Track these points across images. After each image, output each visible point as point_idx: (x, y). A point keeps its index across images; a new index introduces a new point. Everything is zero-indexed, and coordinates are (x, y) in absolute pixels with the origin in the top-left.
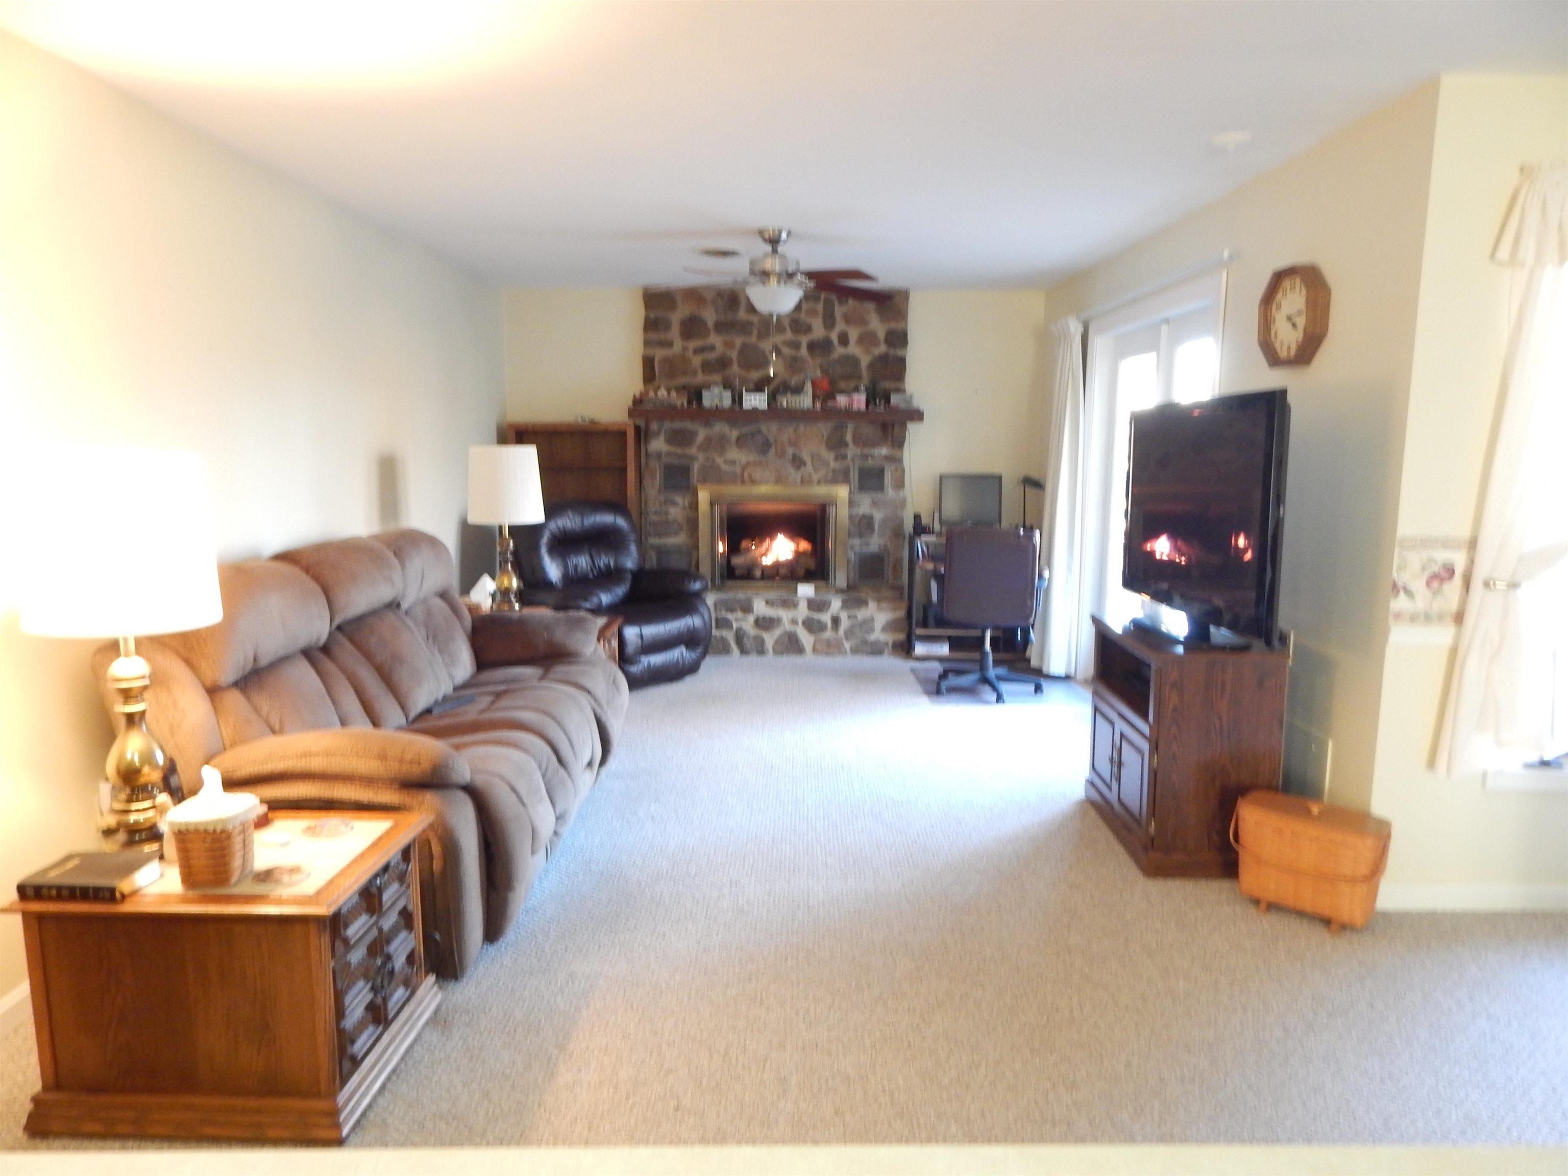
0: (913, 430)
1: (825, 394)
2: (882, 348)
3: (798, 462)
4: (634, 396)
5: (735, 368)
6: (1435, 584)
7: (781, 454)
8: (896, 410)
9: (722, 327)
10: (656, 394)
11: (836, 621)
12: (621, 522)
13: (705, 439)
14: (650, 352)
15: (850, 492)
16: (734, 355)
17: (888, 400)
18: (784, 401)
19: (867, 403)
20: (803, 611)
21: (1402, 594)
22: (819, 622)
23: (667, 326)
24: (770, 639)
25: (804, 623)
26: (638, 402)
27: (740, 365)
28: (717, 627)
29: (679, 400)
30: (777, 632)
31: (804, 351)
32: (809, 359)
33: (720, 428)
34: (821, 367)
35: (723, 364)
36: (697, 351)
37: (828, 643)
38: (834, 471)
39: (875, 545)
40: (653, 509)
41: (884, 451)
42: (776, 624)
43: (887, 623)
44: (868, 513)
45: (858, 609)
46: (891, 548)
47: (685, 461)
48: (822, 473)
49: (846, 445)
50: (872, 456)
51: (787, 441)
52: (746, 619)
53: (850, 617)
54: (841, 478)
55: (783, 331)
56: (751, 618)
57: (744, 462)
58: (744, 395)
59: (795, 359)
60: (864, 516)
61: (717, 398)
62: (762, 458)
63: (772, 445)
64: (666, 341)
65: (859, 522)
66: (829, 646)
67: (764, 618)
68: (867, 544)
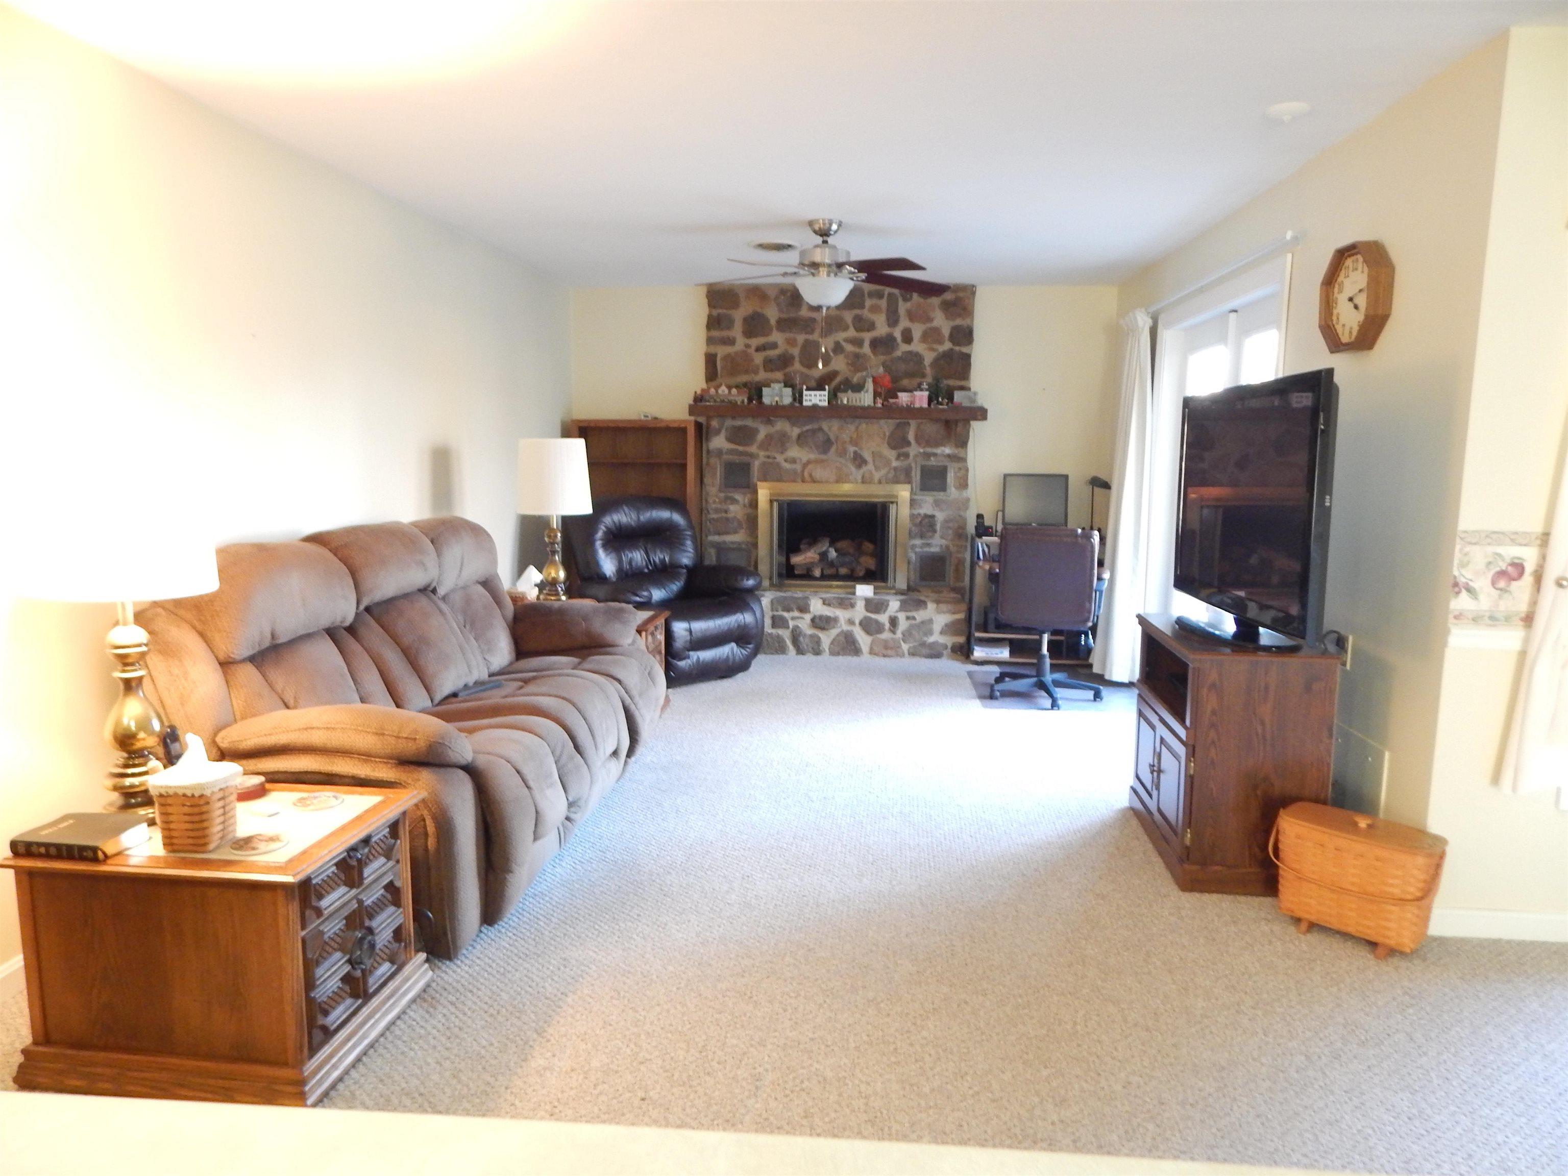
0: (976, 427)
1: (887, 392)
2: (947, 346)
3: (859, 461)
4: (696, 392)
5: (797, 366)
6: (1502, 584)
7: (843, 453)
8: (959, 408)
9: (785, 324)
10: (717, 392)
11: (893, 621)
12: (677, 518)
13: (766, 436)
14: (713, 350)
15: (912, 493)
16: (796, 351)
17: (951, 398)
18: (845, 399)
19: (930, 401)
20: (860, 612)
21: (1464, 594)
22: (877, 622)
23: (730, 324)
24: (826, 639)
25: (861, 624)
26: (699, 399)
27: (801, 362)
28: (774, 625)
29: (740, 398)
30: (834, 632)
31: (866, 349)
32: (872, 357)
33: (781, 425)
34: (883, 364)
35: (785, 361)
36: (758, 349)
37: (886, 645)
38: (895, 469)
39: (937, 546)
40: (714, 506)
41: (947, 450)
42: (832, 623)
43: (946, 625)
44: (929, 513)
45: (917, 610)
46: (953, 549)
47: (745, 459)
48: (883, 472)
49: (909, 444)
50: (935, 455)
51: (848, 439)
52: (803, 618)
53: (908, 618)
54: (902, 477)
55: (846, 328)
56: (808, 617)
57: (805, 460)
58: (805, 392)
59: (857, 356)
60: (926, 516)
61: (777, 395)
62: (823, 457)
63: (833, 443)
64: (729, 338)
65: (921, 522)
66: (886, 648)
67: (821, 617)
68: (928, 545)
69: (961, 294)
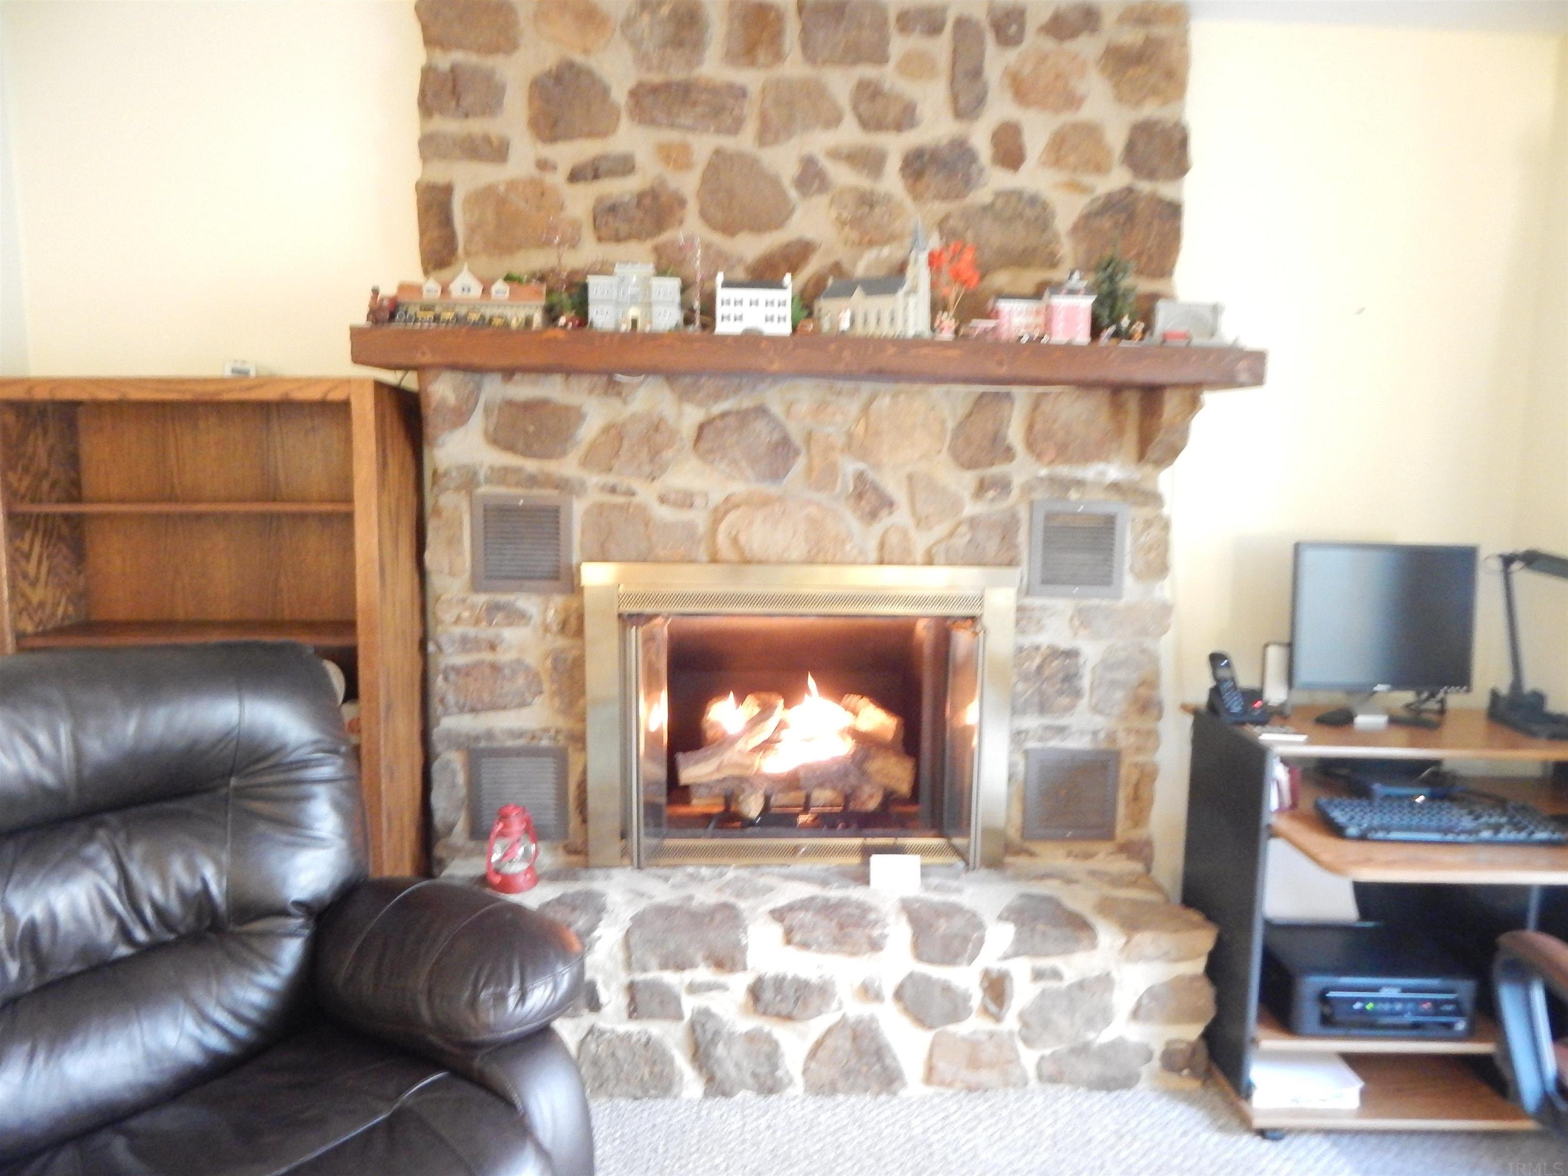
2: (1119, 178)
3: (871, 500)
4: (375, 292)
5: (693, 223)
7: (824, 478)
8: (1172, 351)
9: (654, 101)
10: (445, 291)
11: (996, 986)
13: (606, 430)
14: (440, 173)
15: (1027, 591)
16: (689, 185)
17: (1147, 316)
18: (844, 316)
19: (1096, 331)
22: (946, 989)
24: (794, 1044)
25: (899, 995)
26: (386, 313)
27: (704, 215)
28: (634, 1011)
30: (817, 1026)
31: (893, 181)
32: (910, 203)
33: (647, 398)
34: (941, 225)
35: (656, 211)
36: (575, 176)
37: (973, 1055)
38: (973, 522)
39: (1082, 733)
40: (458, 631)
41: (1113, 471)
42: (815, 1001)
43: (1151, 992)
44: (1064, 643)
45: (1067, 952)
46: (1125, 741)
47: (546, 495)
48: (940, 530)
49: (1008, 454)
50: (1080, 484)
51: (840, 440)
52: (722, 987)
53: (1038, 975)
54: (992, 547)
55: (834, 121)
56: (739, 983)
57: (717, 498)
58: (722, 294)
59: (867, 201)
60: (1055, 653)
61: (634, 301)
62: (770, 489)
63: (797, 453)
64: (487, 139)
65: (1040, 668)
66: (974, 1063)
67: (779, 983)
68: (1061, 730)
69: (1161, 31)
